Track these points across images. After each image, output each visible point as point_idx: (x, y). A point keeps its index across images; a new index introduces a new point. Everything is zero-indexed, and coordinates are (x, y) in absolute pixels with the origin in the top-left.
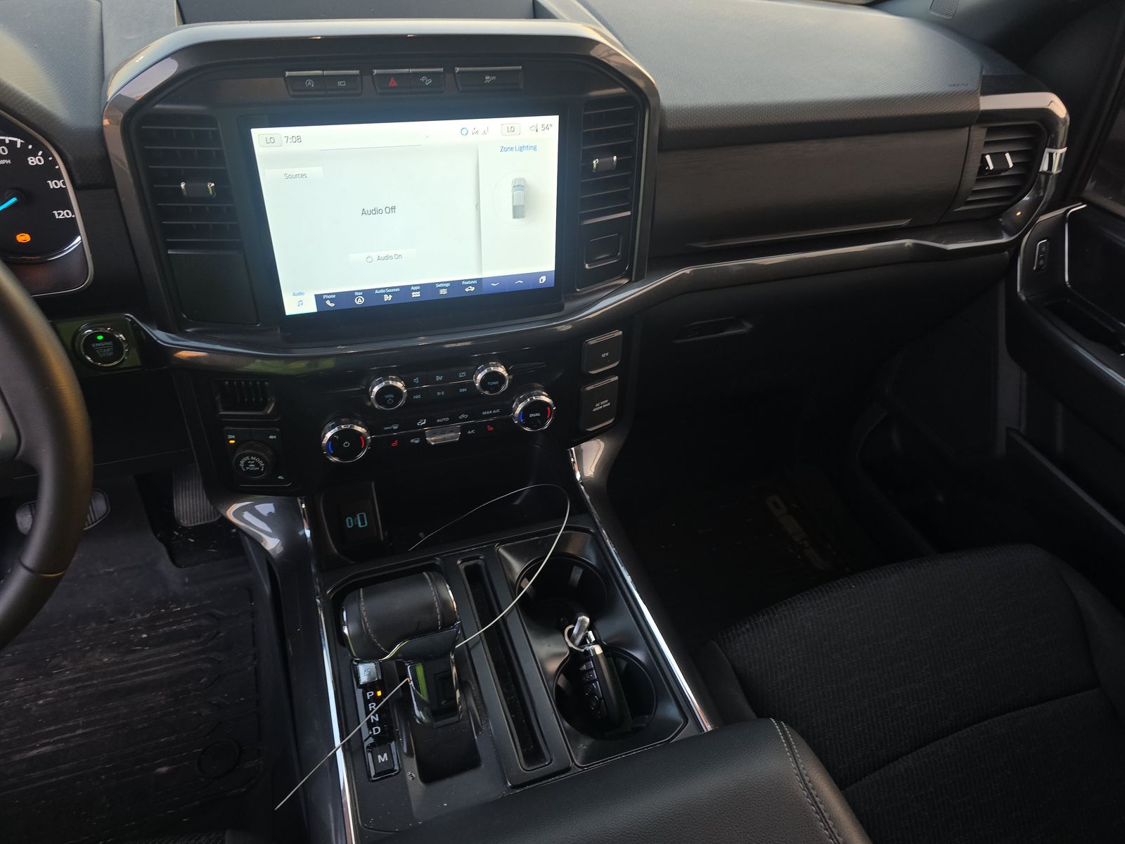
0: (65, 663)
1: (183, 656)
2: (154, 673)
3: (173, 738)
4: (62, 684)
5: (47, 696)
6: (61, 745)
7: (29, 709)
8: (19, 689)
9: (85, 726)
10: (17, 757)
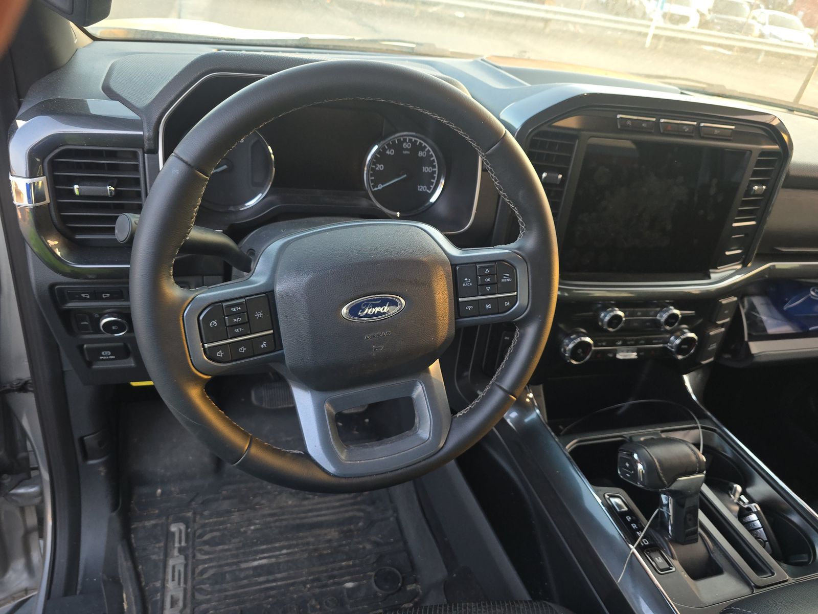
0: (263, 501)
1: (342, 506)
2: (324, 515)
3: (351, 563)
4: (264, 516)
5: (255, 524)
6: (273, 560)
7: (245, 532)
8: (236, 517)
9: (288, 547)
10: (244, 566)
